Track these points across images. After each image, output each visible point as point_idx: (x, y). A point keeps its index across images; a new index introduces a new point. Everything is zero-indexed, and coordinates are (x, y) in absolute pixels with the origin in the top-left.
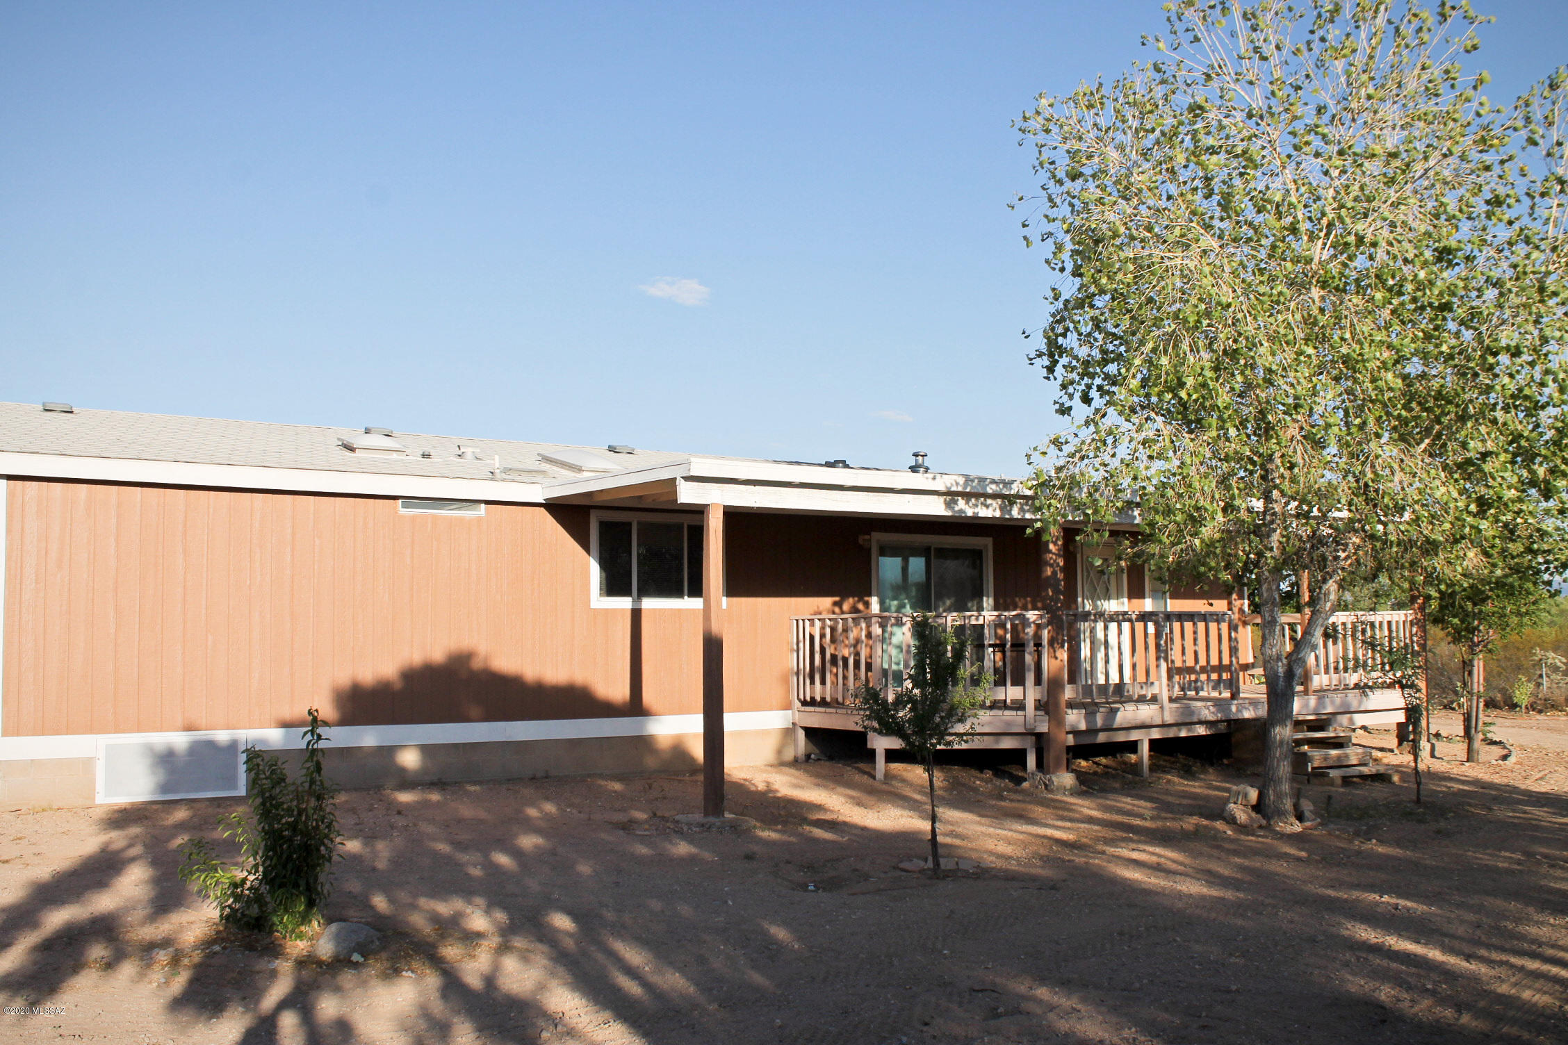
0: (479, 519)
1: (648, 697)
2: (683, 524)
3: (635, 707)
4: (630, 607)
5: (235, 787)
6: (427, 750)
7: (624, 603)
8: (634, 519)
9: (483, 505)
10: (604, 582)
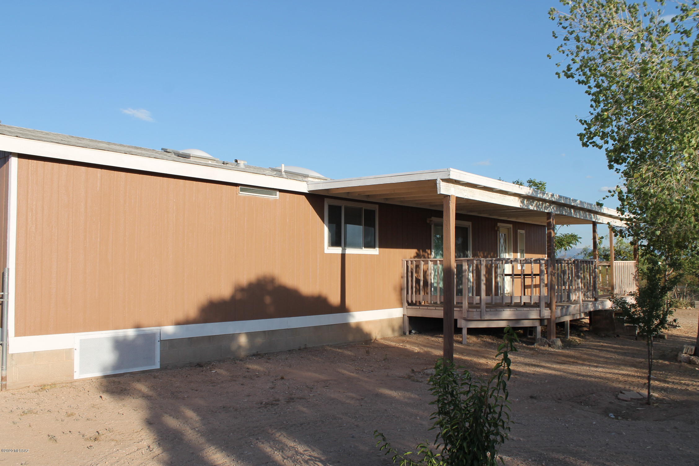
0: (276, 200)
1: (349, 302)
2: (362, 208)
3: (343, 308)
4: (341, 253)
5: (154, 364)
6: (251, 335)
7: (338, 250)
8: (343, 204)
9: (278, 193)
10: (330, 238)
